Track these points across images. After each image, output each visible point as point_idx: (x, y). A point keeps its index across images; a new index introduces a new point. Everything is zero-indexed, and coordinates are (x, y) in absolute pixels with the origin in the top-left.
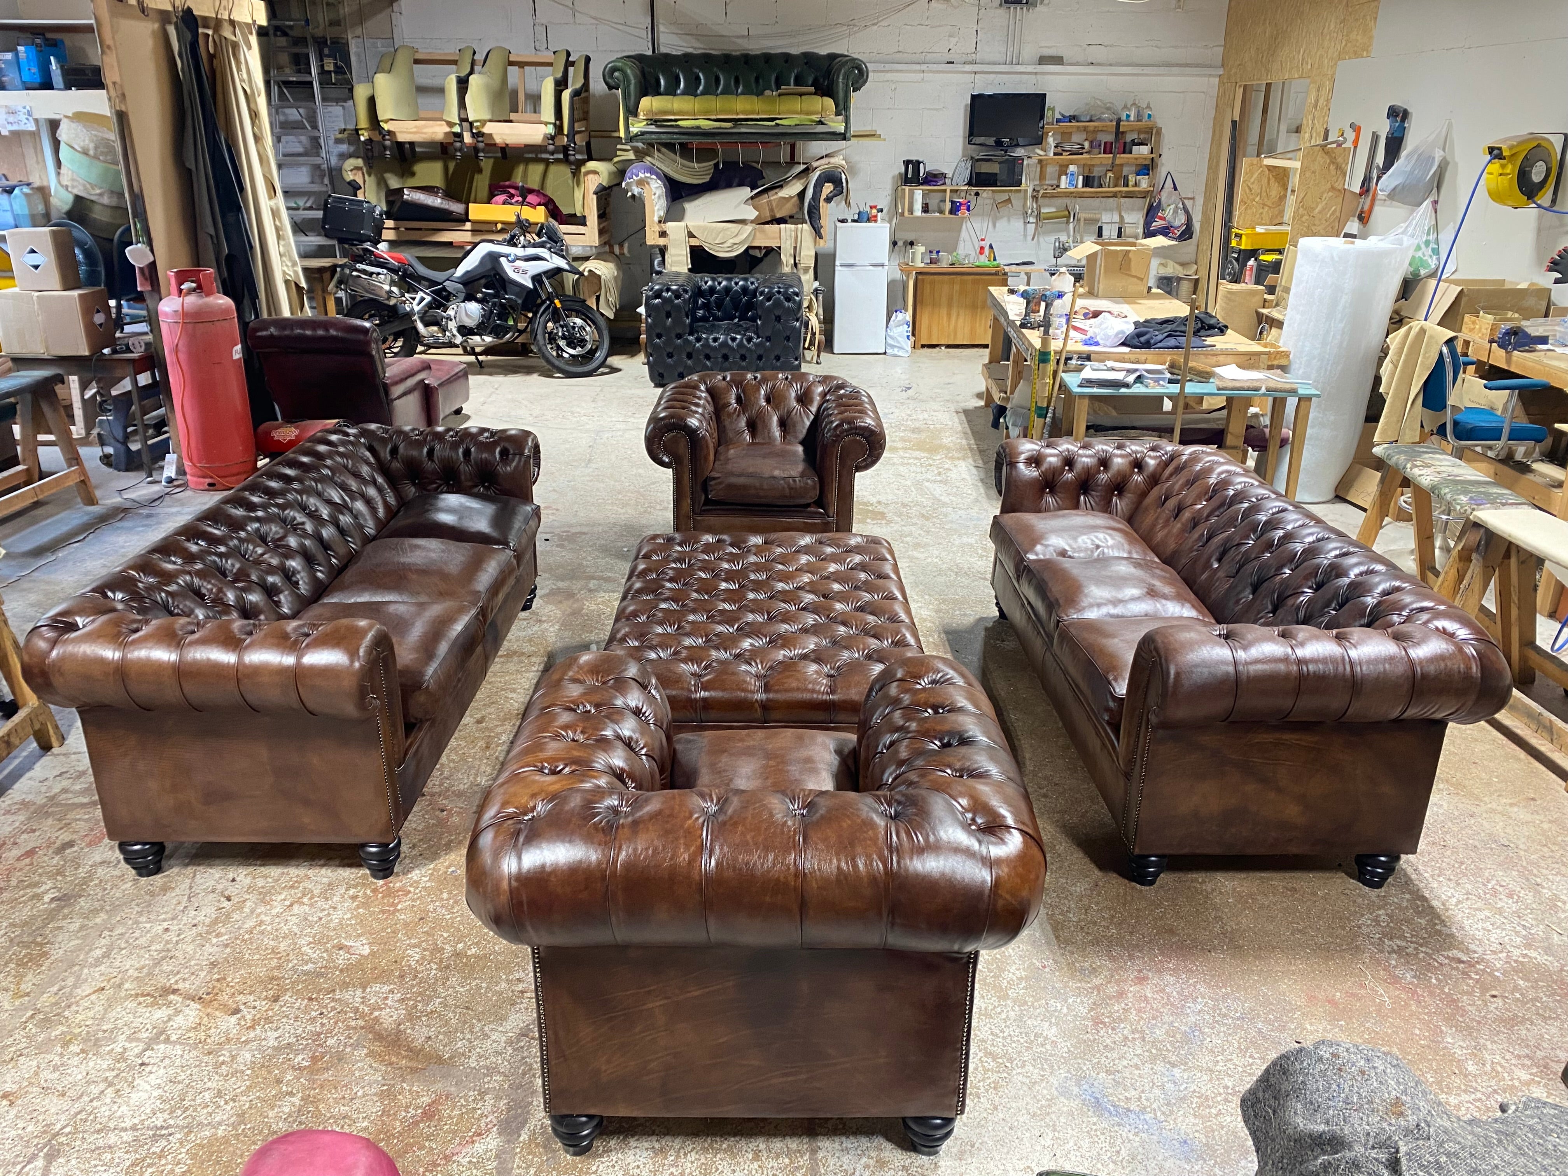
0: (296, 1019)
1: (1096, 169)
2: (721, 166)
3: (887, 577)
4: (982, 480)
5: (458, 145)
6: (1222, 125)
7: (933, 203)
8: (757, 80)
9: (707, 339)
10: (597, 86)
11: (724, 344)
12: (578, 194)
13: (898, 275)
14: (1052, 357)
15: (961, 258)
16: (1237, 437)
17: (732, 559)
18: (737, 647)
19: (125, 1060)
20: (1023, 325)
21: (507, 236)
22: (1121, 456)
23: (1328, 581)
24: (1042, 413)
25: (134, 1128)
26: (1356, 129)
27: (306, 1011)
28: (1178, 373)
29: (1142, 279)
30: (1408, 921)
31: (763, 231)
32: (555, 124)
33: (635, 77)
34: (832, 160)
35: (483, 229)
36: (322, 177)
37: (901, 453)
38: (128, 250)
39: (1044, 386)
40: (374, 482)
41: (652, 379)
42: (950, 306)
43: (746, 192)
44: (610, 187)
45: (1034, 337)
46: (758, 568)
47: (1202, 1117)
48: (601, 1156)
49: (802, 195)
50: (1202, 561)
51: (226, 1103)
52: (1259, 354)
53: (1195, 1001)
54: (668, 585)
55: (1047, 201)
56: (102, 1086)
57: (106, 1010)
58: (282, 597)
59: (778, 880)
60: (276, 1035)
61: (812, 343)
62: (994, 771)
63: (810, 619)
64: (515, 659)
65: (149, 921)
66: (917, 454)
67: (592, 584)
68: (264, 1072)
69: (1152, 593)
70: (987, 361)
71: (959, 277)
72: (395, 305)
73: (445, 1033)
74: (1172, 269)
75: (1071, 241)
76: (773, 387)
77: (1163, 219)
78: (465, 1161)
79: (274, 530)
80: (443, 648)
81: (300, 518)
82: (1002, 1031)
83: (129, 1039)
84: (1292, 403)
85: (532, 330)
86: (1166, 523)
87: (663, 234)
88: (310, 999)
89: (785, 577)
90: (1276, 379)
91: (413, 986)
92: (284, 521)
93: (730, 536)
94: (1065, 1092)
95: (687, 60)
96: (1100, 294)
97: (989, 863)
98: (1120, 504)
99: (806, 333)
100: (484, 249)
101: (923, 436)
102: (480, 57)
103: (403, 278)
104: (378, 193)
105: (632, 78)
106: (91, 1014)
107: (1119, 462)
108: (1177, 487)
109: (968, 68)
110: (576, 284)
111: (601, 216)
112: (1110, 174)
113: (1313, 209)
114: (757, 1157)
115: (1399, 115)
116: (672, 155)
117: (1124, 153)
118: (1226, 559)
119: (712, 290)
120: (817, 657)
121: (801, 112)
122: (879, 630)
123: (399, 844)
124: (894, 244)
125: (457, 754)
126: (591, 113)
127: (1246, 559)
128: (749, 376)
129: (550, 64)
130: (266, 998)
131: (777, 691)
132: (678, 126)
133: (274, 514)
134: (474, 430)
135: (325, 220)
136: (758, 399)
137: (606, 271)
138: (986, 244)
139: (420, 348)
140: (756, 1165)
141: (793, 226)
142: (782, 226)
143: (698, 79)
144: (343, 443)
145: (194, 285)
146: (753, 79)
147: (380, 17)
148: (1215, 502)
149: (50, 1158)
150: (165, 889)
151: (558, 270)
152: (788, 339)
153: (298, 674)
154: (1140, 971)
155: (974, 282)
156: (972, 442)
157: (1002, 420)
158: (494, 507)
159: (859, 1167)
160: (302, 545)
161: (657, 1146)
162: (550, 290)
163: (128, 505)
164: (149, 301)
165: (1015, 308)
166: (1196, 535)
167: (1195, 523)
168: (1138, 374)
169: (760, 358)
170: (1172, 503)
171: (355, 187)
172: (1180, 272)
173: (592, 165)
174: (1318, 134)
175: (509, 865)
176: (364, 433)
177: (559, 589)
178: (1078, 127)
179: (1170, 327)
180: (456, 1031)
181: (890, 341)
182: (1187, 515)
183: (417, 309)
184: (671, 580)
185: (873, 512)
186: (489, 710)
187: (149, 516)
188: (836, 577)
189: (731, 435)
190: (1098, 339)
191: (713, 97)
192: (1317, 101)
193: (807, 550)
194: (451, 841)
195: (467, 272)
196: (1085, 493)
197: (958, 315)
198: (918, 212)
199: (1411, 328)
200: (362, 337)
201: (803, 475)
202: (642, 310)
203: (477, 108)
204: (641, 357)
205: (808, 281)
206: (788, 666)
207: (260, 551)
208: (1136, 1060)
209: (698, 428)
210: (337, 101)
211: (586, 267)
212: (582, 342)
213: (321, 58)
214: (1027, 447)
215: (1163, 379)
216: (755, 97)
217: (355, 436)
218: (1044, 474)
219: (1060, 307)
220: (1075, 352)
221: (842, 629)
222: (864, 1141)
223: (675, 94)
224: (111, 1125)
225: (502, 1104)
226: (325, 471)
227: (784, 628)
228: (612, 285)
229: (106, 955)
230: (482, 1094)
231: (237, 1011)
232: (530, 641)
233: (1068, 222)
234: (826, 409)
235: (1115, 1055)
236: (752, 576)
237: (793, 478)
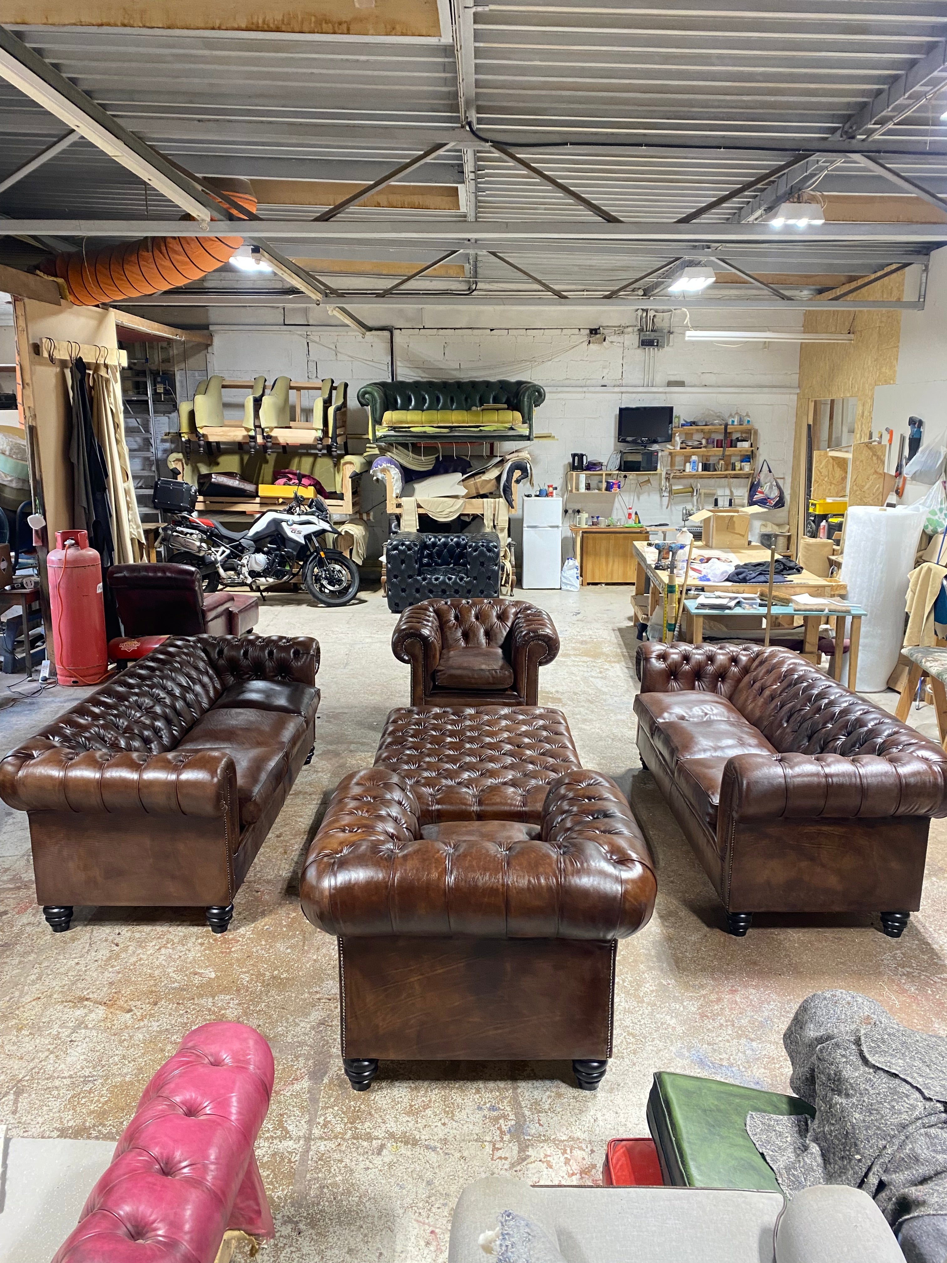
0: (170, 1015)
1: (711, 458)
2: (441, 459)
3: (562, 734)
4: (631, 677)
5: (253, 444)
6: (801, 427)
7: (593, 484)
8: (466, 399)
9: (430, 579)
10: (353, 403)
11: (444, 582)
12: (338, 478)
13: (569, 534)
14: (677, 589)
15: (615, 521)
16: (813, 645)
17: (454, 723)
18: (459, 777)
19: (60, 1039)
20: (657, 568)
21: (287, 507)
22: (723, 654)
23: (855, 729)
24: (671, 628)
25: (71, 1077)
26: (891, 433)
27: (176, 1010)
28: (766, 600)
29: (743, 536)
30: (915, 957)
31: (471, 504)
32: (323, 430)
33: (380, 398)
34: (520, 454)
35: (269, 502)
36: (151, 465)
37: (573, 658)
38: (29, 518)
39: (672, 610)
40: (207, 673)
41: (390, 607)
42: (607, 555)
43: (459, 476)
44: (361, 473)
45: (664, 576)
46: (472, 728)
47: (769, 1069)
48: (377, 1091)
49: (498, 478)
50: (777, 722)
51: (129, 1062)
52: (824, 587)
53: (769, 1003)
54: (411, 739)
55: (675, 480)
56: (47, 1053)
57: (43, 1010)
58: (153, 745)
59: (492, 888)
60: (158, 1024)
61: (507, 582)
62: (626, 832)
63: (509, 760)
64: (301, 796)
65: (65, 958)
66: (585, 659)
67: (352, 747)
68: (152, 1045)
69: (742, 743)
70: (634, 594)
71: (613, 535)
72: (203, 557)
73: (269, 1023)
74: (770, 529)
75: (694, 509)
76: (481, 608)
77: (762, 493)
78: (288, 1094)
79: (147, 701)
80: (263, 776)
81: (162, 695)
82: (639, 1021)
83: (60, 1027)
84: (849, 619)
85: (303, 573)
86: (754, 699)
87: (399, 506)
88: (178, 1004)
89: (491, 734)
90: (837, 604)
91: (246, 996)
92: (152, 695)
93: (452, 709)
94: (680, 1055)
95: (416, 386)
96: (714, 545)
97: (622, 882)
98: (723, 687)
99: (502, 574)
100: (269, 516)
101: (589, 646)
102: (269, 383)
103: (209, 537)
104: (192, 478)
105: (378, 399)
106: (34, 1013)
107: (721, 658)
108: (761, 674)
109: (617, 389)
110: (335, 542)
111: (354, 493)
112: (722, 462)
113: (863, 486)
114: (478, 1091)
115: (916, 423)
116: (406, 451)
117: (731, 447)
118: (792, 720)
119: (434, 544)
120: (514, 783)
121: (498, 422)
122: (556, 767)
123: (232, 908)
124: (566, 511)
125: (264, 856)
126: (348, 423)
127: (804, 719)
128: (464, 601)
129: (320, 389)
130: (149, 1003)
131: (487, 805)
132: (410, 432)
133: (146, 691)
134: (274, 638)
135: (155, 496)
136: (470, 617)
137: (357, 532)
138: (633, 512)
139: (220, 587)
140: (477, 1096)
141: (492, 500)
142: (485, 500)
143: (424, 399)
144: (186, 647)
145: (73, 542)
146: (463, 398)
147: (197, 357)
148: (785, 683)
149: (18, 1094)
150: (73, 940)
151: (324, 531)
152: (489, 578)
153: (177, 785)
154: (733, 986)
155: (625, 538)
156: (625, 650)
157: (644, 634)
158: (289, 689)
159: (545, 1097)
160: (164, 712)
161: (413, 1086)
162: (317, 545)
163: (16, 696)
164: (39, 553)
165: (651, 556)
166: (772, 706)
167: (772, 697)
168: (737, 600)
169: (469, 592)
170: (758, 685)
171: (175, 473)
172: (777, 530)
173: (348, 458)
174: (865, 435)
175: (329, 883)
176: (200, 640)
177: (329, 750)
178: (697, 430)
179: (761, 568)
180: (277, 1021)
181: (564, 580)
182: (767, 693)
183: (219, 559)
184: (412, 736)
185: (552, 698)
186: (285, 829)
187: (32, 704)
188: (526, 734)
189: (451, 642)
190: (709, 577)
191: (435, 412)
192: (863, 413)
193: (505, 717)
194: (265, 910)
195: (257, 533)
196: (699, 680)
197: (614, 561)
198: (583, 489)
199: (922, 568)
200: (188, 577)
201: (502, 668)
202: (383, 559)
203: (267, 418)
204: (382, 592)
205: (504, 538)
206: (493, 789)
207: (138, 715)
208: (728, 1037)
209: (429, 636)
210: (164, 413)
211: (342, 529)
212: (339, 582)
213: (154, 384)
214: (657, 648)
215: (755, 604)
216: (465, 412)
217: (194, 642)
218: (669, 666)
219: (682, 554)
220: (694, 586)
221: (531, 767)
222: (548, 1083)
223: (408, 410)
224: (56, 1075)
225: (310, 1063)
226: (176, 665)
227: (491, 765)
228: (361, 541)
229: (39, 978)
230: (297, 1057)
231: (130, 1011)
232: (310, 784)
233: (692, 496)
234: (518, 623)
235: (714, 1035)
236: (468, 734)
237: (495, 670)
